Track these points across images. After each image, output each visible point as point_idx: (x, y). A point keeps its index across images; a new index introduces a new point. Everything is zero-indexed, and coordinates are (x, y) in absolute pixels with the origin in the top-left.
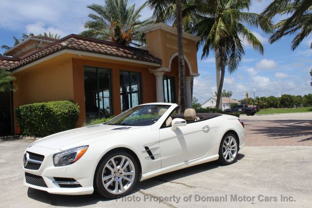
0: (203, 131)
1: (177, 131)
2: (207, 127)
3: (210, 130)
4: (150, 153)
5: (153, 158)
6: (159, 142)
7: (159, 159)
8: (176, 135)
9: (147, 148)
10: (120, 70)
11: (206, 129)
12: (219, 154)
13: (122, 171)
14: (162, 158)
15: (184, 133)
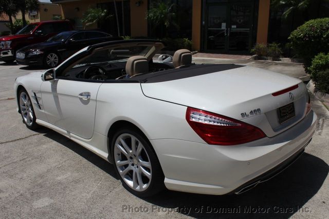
4: (37, 100)
5: (40, 108)
6: (41, 92)
9: (35, 94)
11: (85, 98)
14: (46, 112)
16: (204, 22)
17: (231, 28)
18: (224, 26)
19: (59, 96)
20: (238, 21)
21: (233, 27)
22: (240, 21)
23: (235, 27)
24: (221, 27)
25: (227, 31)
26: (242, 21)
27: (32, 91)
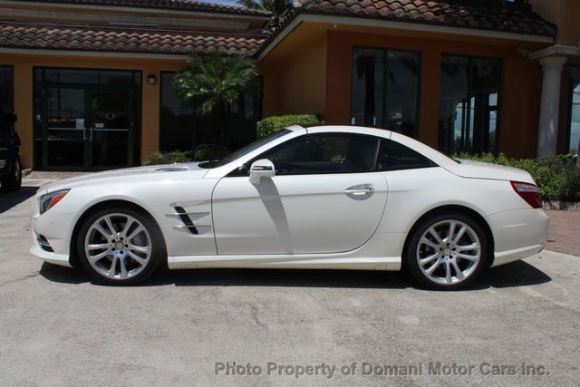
0: (350, 195)
1: (265, 186)
2: (367, 186)
3: (374, 195)
4: (185, 218)
5: (194, 231)
6: (212, 201)
7: (210, 235)
8: (257, 194)
9: (179, 209)
10: (443, 54)
12: (404, 256)
13: (127, 240)
14: (218, 236)
15: (281, 191)
16: (39, 117)
17: (94, 127)
18: (80, 123)
19: (284, 201)
20: (107, 116)
21: (97, 125)
22: (110, 116)
23: (102, 125)
24: (75, 127)
25: (88, 132)
26: (113, 116)
27: (172, 205)
